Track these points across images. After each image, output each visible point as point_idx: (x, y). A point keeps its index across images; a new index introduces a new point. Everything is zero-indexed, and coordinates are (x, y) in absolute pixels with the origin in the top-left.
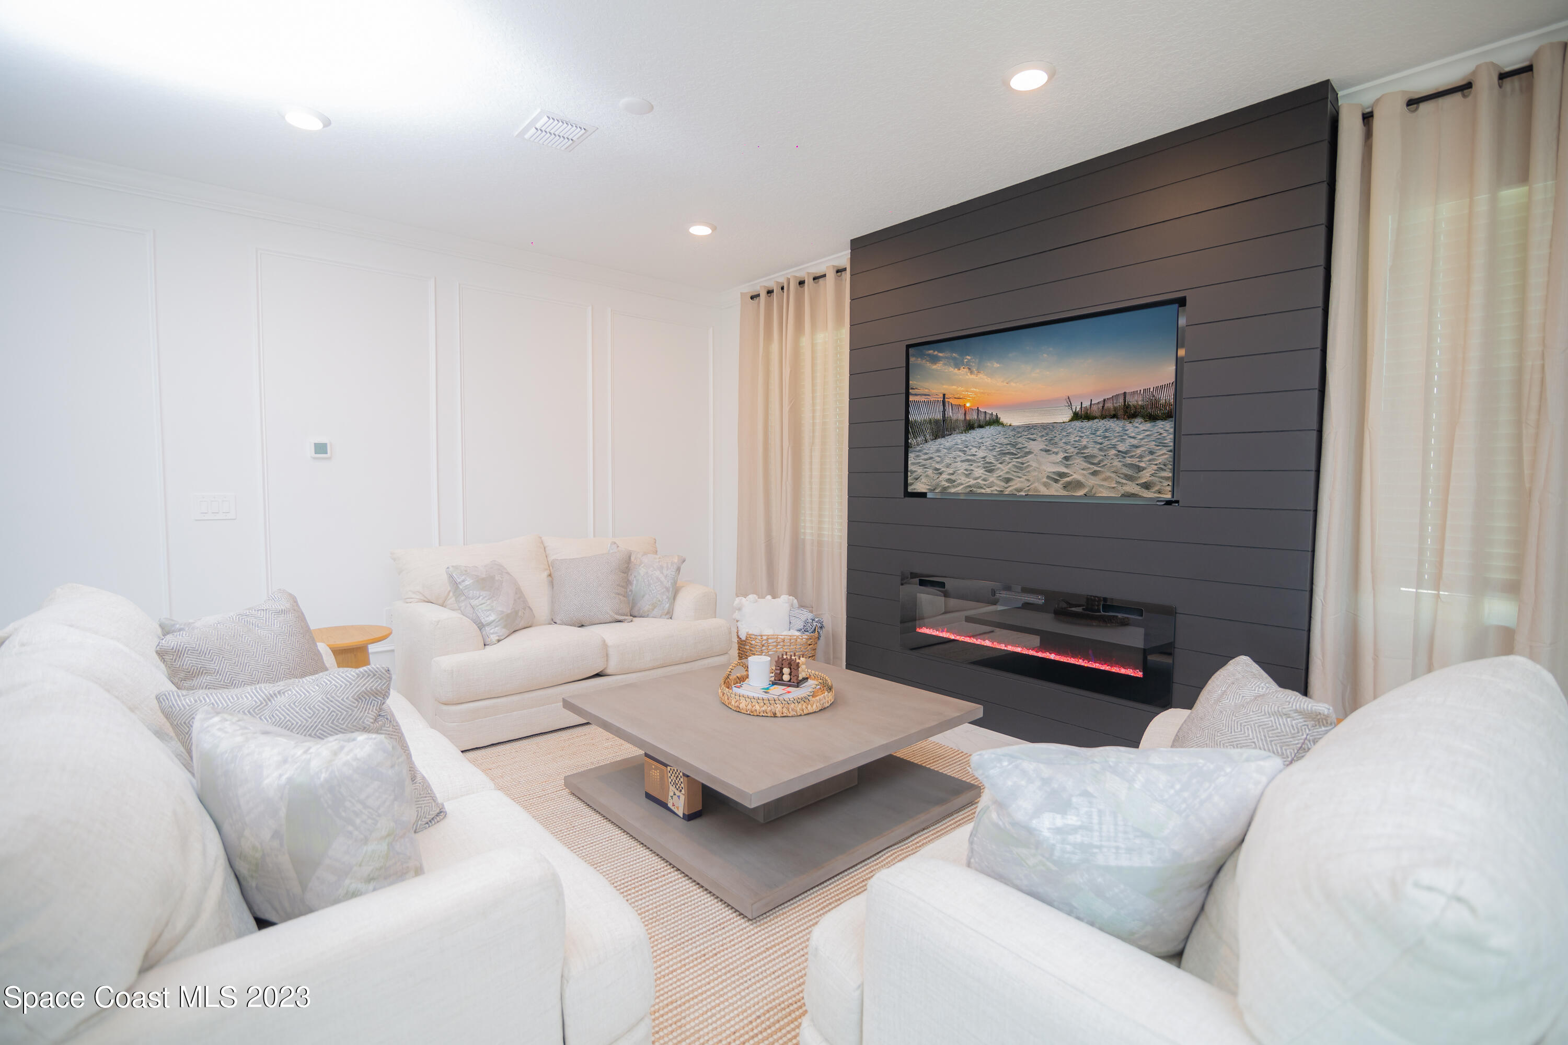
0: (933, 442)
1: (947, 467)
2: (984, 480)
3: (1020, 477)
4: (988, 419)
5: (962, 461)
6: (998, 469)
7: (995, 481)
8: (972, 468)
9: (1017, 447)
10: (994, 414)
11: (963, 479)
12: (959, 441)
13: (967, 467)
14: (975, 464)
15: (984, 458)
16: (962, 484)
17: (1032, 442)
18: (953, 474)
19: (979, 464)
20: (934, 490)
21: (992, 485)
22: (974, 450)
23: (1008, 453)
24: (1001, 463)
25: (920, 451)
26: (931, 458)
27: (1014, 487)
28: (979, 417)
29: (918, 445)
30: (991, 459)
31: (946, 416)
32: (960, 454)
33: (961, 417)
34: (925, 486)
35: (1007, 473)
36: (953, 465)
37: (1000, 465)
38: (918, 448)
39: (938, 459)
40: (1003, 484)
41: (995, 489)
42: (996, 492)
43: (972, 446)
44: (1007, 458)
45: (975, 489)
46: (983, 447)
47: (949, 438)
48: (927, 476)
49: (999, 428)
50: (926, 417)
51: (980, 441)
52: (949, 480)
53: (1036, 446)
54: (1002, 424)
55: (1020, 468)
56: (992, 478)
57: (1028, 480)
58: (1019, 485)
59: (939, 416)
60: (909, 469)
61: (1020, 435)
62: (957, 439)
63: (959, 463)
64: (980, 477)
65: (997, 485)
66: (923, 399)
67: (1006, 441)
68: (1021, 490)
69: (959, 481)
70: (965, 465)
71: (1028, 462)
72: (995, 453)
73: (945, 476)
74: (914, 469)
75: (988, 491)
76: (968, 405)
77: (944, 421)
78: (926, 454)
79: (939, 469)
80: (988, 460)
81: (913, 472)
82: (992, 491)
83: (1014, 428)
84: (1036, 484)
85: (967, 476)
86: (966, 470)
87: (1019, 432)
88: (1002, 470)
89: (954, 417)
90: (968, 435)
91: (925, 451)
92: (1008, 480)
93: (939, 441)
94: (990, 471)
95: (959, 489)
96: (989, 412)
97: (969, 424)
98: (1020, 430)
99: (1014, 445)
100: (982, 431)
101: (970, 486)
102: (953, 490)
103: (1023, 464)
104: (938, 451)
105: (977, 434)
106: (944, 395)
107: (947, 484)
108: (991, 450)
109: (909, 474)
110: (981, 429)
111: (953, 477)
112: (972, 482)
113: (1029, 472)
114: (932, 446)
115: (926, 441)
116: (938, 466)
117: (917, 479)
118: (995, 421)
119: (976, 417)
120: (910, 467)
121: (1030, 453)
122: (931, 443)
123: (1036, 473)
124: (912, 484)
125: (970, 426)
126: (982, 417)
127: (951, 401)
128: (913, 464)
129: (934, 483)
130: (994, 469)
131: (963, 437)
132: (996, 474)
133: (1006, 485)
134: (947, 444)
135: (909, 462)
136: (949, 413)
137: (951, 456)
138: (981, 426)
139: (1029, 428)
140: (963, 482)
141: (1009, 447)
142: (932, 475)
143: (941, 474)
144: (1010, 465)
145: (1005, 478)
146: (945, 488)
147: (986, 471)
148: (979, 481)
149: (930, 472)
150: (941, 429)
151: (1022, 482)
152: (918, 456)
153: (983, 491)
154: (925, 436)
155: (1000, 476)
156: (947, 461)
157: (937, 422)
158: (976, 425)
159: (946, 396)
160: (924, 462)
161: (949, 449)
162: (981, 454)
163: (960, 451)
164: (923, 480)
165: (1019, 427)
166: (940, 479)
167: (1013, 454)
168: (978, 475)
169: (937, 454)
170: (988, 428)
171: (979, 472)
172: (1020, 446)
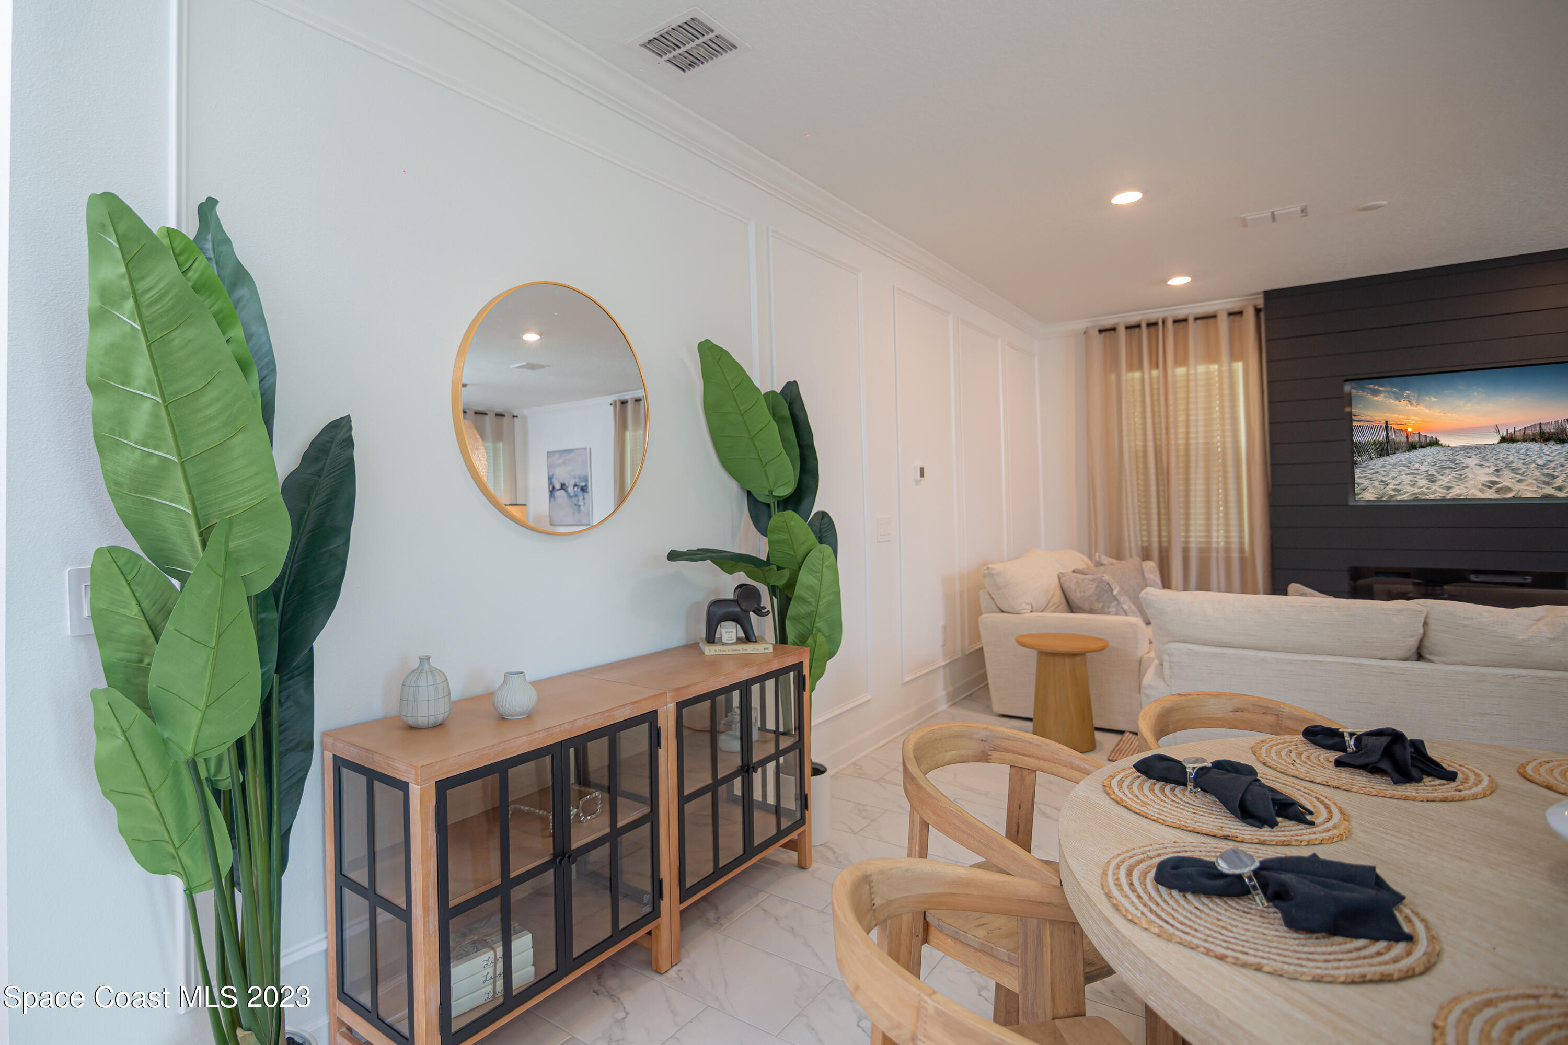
0: (1378, 459)
1: (1393, 479)
2: (1428, 488)
3: (1459, 486)
4: (1428, 441)
5: (1408, 474)
6: (1440, 479)
7: (1438, 489)
8: (1416, 479)
9: (1456, 462)
10: (1434, 437)
11: (1409, 489)
12: (1403, 459)
13: (1412, 479)
14: (1418, 477)
15: (1427, 471)
16: (1408, 493)
17: (1467, 459)
18: (1399, 485)
19: (1423, 476)
20: (1382, 498)
21: (1436, 492)
22: (1418, 465)
23: (1448, 468)
24: (1442, 475)
25: (1365, 467)
26: (1377, 473)
27: (1455, 493)
28: (1421, 439)
29: (1363, 462)
30: (1432, 471)
31: (1390, 438)
32: (1404, 468)
33: (1404, 439)
34: (1372, 495)
35: (1448, 482)
36: (1399, 478)
37: (1441, 477)
38: (1364, 465)
39: (1384, 473)
40: (1445, 491)
41: (1438, 496)
42: (1439, 498)
43: (1415, 462)
44: (1447, 471)
45: (1420, 496)
46: (1426, 463)
47: (1394, 457)
48: (1374, 487)
49: (1439, 448)
50: (1370, 439)
51: (1423, 458)
52: (1395, 490)
53: (1473, 461)
54: (1441, 445)
55: (1460, 479)
56: (1435, 487)
57: (1466, 488)
58: (1458, 492)
59: (1383, 438)
60: (1356, 482)
61: (1457, 454)
62: (1401, 457)
63: (1404, 476)
64: (1424, 486)
65: (1440, 492)
66: (1366, 424)
67: (1445, 458)
68: (1461, 495)
69: (1405, 490)
70: (1410, 477)
71: (1465, 474)
72: (1436, 468)
73: (1391, 486)
74: (1361, 482)
75: (1432, 497)
76: (1410, 430)
77: (1387, 443)
78: (1372, 469)
79: (1386, 481)
80: (1430, 473)
81: (1359, 484)
82: (1435, 497)
83: (1452, 449)
84: (1473, 490)
85: (1412, 486)
86: (1411, 481)
87: (1456, 452)
88: (1444, 481)
89: (1397, 440)
90: (1411, 454)
91: (1370, 467)
92: (1449, 488)
93: (1383, 458)
94: (1433, 481)
95: (1405, 497)
96: (1429, 435)
97: (1411, 446)
98: (1457, 450)
99: (1453, 461)
100: (1424, 450)
101: (1415, 494)
102: (1399, 498)
103: (1461, 475)
104: (1383, 466)
105: (1419, 453)
106: (1387, 422)
107: (1393, 493)
108: (1433, 465)
109: (1356, 486)
110: (1423, 449)
111: (1399, 487)
112: (1417, 490)
113: (1466, 481)
114: (1378, 463)
115: (1371, 459)
116: (1384, 479)
117: (1364, 490)
118: (1435, 443)
119: (1417, 440)
120: (1357, 480)
121: (1467, 467)
122: (1376, 460)
123: (1472, 482)
124: (1359, 494)
125: (1412, 447)
126: (1423, 440)
127: (1393, 426)
128: (1360, 477)
129: (1381, 492)
130: (1436, 480)
131: (1407, 455)
132: (1438, 484)
133: (1448, 492)
134: (1392, 461)
135: (1356, 476)
136: (1392, 436)
137: (1396, 470)
138: (1422, 447)
139: (1465, 448)
140: (1409, 491)
141: (1448, 463)
142: (1379, 486)
143: (1387, 485)
144: (1450, 477)
145: (1447, 487)
146: (1392, 496)
147: (1429, 481)
148: (1423, 489)
149: (1376, 484)
150: (1385, 449)
151: (1461, 489)
152: (1364, 471)
153: (1427, 497)
154: (1370, 455)
155: (1442, 485)
156: (1393, 474)
157: (1381, 443)
158: (1418, 446)
159: (1389, 423)
160: (1370, 476)
161: (1395, 464)
162: (1423, 468)
163: (1404, 466)
164: (1370, 490)
165: (1456, 447)
166: (1387, 489)
167: (1452, 468)
168: (1422, 485)
169: (1383, 469)
170: (1429, 448)
171: (1423, 482)
172: (1458, 462)
